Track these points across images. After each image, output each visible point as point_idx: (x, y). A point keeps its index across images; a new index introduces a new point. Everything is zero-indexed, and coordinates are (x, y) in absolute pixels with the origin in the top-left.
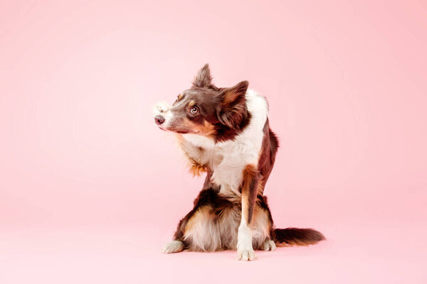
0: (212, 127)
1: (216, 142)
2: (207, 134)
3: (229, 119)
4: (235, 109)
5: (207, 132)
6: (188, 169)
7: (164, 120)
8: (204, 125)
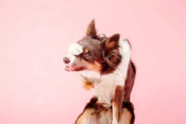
0: (100, 65)
1: (101, 75)
2: (97, 70)
3: (110, 59)
4: (113, 53)
5: (97, 69)
6: (82, 86)
7: (70, 61)
8: (95, 64)
